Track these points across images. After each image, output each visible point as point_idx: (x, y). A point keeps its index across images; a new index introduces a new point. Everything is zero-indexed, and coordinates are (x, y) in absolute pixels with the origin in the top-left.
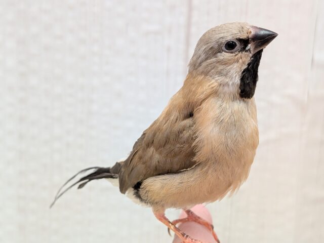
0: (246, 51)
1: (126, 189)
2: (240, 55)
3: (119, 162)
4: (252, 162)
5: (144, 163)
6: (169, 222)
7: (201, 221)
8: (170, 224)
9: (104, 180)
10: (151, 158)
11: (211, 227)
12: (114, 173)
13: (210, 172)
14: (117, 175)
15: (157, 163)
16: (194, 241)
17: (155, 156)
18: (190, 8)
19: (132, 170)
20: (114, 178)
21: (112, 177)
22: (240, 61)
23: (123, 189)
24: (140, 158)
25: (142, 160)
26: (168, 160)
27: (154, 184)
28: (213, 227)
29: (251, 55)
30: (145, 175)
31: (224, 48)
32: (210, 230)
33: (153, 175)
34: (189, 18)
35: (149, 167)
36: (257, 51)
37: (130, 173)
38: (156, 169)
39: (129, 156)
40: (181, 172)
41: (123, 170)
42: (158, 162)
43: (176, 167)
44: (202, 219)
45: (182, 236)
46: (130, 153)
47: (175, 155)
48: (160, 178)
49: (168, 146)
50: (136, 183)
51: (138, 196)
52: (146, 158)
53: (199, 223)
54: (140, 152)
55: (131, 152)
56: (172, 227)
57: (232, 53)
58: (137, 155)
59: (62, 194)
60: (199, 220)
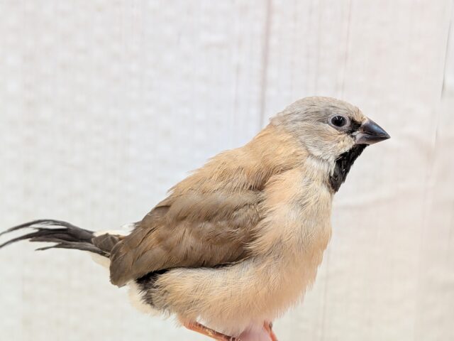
0: (352, 136)
2: (344, 136)
15: (189, 249)
22: (342, 142)
29: (354, 143)
31: (330, 121)
36: (361, 143)
37: (139, 257)
38: (186, 257)
42: (192, 248)
57: (337, 129)
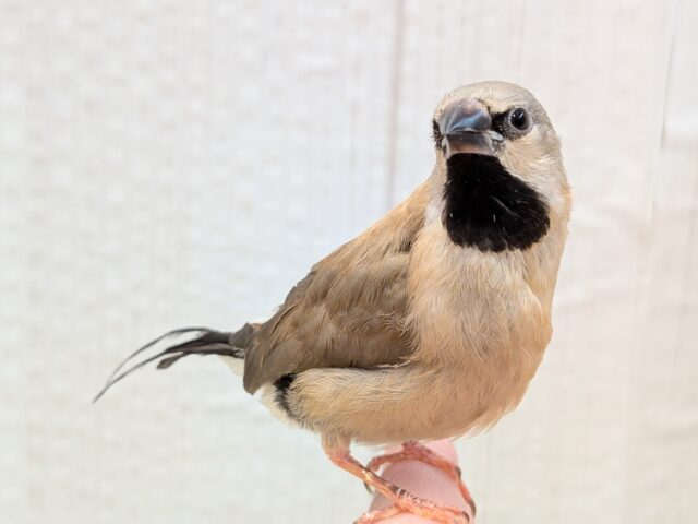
1: (258, 386)
3: (251, 322)
4: (531, 375)
5: (302, 338)
6: (361, 467)
7: (433, 458)
8: (364, 471)
9: (214, 357)
10: (318, 329)
11: (454, 472)
12: (237, 346)
13: (438, 381)
14: (243, 352)
15: (329, 343)
16: (418, 501)
17: (327, 328)
18: (401, 20)
19: (274, 347)
20: (237, 357)
21: (232, 354)
23: (251, 383)
24: (296, 325)
25: (297, 330)
26: (356, 340)
27: (320, 384)
28: (459, 473)
30: (300, 363)
32: (453, 477)
33: (318, 366)
34: (399, 40)
35: (311, 349)
37: (269, 354)
38: (326, 354)
39: (274, 314)
40: (379, 369)
41: (256, 342)
42: (333, 341)
43: (369, 357)
44: (435, 455)
45: (391, 493)
46: (278, 309)
47: (371, 332)
48: (334, 375)
49: (357, 310)
50: (280, 375)
51: (284, 404)
52: (308, 327)
53: (429, 463)
54: (297, 312)
55: (281, 307)
56: (368, 477)
58: (290, 317)
59: (123, 376)
60: (429, 456)
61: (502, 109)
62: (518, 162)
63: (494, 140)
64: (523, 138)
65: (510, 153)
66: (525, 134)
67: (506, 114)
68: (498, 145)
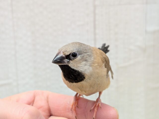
61: (68, 54)
62: (74, 65)
63: (67, 61)
64: (75, 59)
65: (72, 63)
66: (76, 58)
67: (70, 55)
68: (68, 62)
